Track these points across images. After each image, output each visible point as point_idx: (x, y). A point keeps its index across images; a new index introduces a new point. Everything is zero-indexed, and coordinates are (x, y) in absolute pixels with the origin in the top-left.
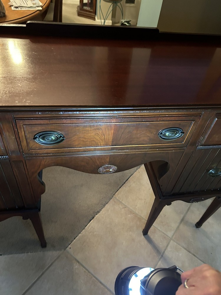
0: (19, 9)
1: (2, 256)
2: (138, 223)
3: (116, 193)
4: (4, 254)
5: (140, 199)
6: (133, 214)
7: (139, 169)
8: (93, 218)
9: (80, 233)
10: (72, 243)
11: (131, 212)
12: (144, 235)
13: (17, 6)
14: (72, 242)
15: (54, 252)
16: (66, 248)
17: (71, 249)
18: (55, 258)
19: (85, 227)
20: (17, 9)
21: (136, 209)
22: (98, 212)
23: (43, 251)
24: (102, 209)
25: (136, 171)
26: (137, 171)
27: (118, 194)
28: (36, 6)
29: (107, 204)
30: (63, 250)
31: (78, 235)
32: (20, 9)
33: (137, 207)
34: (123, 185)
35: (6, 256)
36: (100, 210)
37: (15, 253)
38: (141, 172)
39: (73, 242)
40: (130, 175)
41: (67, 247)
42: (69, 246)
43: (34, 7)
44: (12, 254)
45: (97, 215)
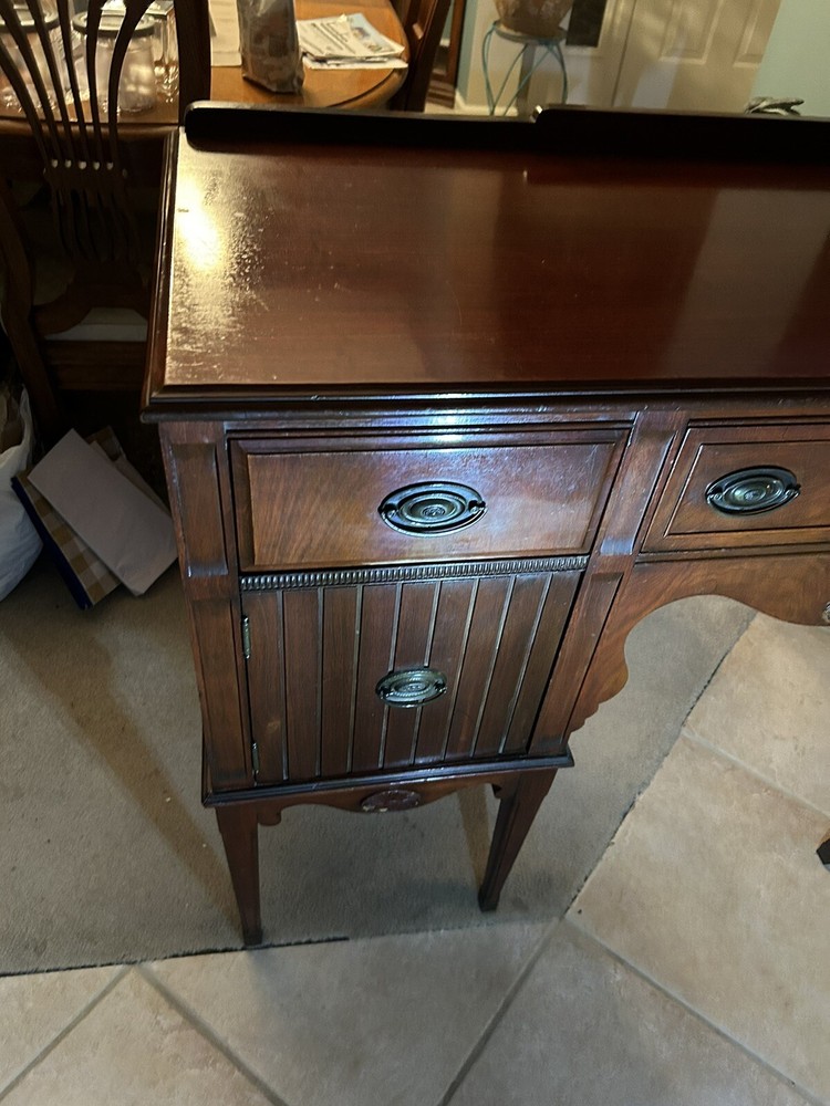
0: (331, 65)
1: (351, 941)
2: (794, 821)
3: (689, 718)
4: (356, 935)
5: (776, 737)
6: (766, 791)
7: (746, 633)
8: (632, 805)
9: (599, 859)
10: (580, 894)
11: (758, 783)
12: (824, 863)
13: (324, 55)
14: (579, 891)
15: (526, 927)
16: (566, 911)
17: (583, 912)
18: (537, 948)
19: (612, 838)
20: (325, 67)
21: (774, 772)
22: (645, 784)
23: (488, 924)
24: (654, 774)
25: (738, 639)
26: (741, 638)
27: (697, 721)
28: (384, 56)
29: (666, 755)
30: (555, 920)
31: (595, 866)
32: (334, 67)
33: (773, 766)
34: (705, 687)
35: (361, 943)
36: (650, 778)
37: (394, 933)
38: (756, 644)
39: (583, 891)
40: (720, 653)
41: (568, 908)
42: (575, 904)
43: (378, 59)
44: (383, 934)
45: (642, 797)
